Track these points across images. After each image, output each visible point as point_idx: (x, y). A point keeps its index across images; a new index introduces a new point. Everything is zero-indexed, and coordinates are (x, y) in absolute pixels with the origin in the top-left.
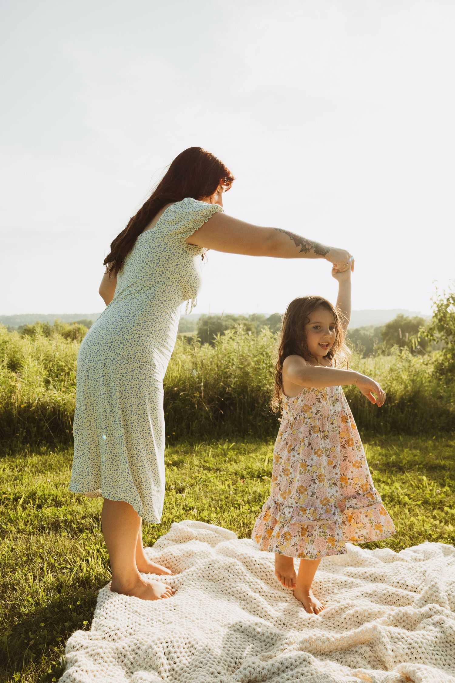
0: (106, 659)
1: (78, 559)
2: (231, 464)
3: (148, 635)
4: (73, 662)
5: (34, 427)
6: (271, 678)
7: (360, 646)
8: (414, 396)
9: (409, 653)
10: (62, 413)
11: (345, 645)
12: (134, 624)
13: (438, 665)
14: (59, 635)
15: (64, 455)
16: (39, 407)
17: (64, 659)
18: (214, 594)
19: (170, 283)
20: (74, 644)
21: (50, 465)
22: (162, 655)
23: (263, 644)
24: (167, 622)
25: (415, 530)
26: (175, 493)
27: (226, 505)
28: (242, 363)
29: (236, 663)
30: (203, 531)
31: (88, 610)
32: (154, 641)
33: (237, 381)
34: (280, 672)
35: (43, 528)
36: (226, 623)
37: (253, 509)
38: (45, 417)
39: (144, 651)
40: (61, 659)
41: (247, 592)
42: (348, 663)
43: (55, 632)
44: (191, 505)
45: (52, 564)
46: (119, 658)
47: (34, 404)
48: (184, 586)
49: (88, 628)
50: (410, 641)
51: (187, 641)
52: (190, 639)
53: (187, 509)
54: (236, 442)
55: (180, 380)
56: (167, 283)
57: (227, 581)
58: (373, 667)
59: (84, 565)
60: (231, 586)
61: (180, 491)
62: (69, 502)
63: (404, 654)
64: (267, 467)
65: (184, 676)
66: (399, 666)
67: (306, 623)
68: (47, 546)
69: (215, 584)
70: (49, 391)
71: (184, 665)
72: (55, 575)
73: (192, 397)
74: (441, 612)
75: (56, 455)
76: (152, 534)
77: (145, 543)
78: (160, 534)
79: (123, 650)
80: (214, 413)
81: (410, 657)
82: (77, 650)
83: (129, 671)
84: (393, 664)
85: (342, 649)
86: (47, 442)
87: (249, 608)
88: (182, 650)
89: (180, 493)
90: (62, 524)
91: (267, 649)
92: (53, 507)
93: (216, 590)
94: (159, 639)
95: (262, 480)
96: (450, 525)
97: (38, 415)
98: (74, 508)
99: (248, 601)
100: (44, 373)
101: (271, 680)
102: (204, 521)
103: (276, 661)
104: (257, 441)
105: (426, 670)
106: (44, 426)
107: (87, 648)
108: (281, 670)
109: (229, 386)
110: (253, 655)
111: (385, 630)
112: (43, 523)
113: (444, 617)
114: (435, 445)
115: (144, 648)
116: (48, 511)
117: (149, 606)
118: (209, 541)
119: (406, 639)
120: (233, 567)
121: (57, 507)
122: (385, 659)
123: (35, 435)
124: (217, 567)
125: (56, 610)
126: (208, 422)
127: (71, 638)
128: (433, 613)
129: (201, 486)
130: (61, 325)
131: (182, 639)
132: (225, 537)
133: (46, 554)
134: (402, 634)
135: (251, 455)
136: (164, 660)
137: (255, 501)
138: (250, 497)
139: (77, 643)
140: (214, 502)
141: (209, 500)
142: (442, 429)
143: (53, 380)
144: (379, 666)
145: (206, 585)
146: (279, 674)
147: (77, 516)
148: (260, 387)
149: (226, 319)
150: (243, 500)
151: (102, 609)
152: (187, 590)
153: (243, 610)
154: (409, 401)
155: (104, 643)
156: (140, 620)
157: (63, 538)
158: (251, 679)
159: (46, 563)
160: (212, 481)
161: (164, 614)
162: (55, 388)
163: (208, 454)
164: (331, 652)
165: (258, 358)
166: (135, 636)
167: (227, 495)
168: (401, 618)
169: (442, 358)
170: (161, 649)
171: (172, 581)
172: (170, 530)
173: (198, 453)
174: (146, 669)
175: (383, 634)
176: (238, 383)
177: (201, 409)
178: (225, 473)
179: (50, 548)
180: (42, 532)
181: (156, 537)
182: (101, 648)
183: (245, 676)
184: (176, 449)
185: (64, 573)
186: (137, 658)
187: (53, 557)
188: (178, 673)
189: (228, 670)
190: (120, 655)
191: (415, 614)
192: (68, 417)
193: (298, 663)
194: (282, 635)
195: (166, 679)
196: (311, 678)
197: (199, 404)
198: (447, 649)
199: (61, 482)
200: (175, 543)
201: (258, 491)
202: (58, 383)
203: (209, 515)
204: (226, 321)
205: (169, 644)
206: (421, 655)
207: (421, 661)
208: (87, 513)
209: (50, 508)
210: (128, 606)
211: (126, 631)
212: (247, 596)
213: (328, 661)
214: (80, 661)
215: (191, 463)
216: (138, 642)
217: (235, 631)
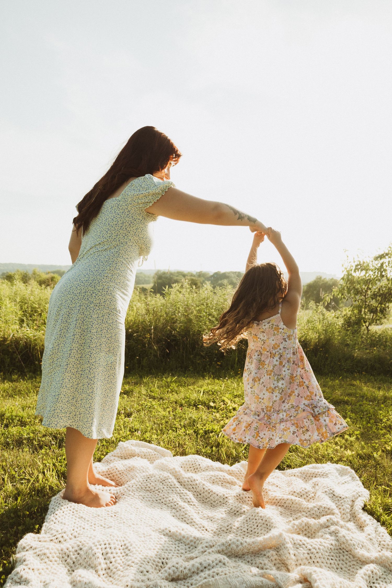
0: (51, 558)
1: (36, 471)
2: (173, 395)
3: (90, 538)
4: (21, 561)
5: (8, 358)
6: (191, 576)
7: (268, 550)
8: (326, 344)
9: (309, 558)
10: (33, 347)
11: (255, 549)
12: (79, 528)
13: (332, 569)
14: (12, 537)
15: (32, 382)
16: (13, 342)
17: (15, 559)
18: (150, 503)
19: (131, 244)
20: (24, 545)
21: (19, 391)
22: (100, 555)
23: (187, 547)
24: (107, 527)
25: (319, 453)
26: (123, 417)
27: (166, 428)
28: (186, 311)
29: (163, 563)
30: (144, 450)
31: (40, 516)
32: (94, 543)
33: (181, 326)
34: (199, 572)
35: (8, 444)
36: (157, 528)
37: (188, 432)
38: (17, 350)
39: (85, 552)
40: (11, 559)
41: (178, 502)
42: (257, 565)
43: (9, 535)
44: (136, 427)
45: (13, 475)
46: (63, 557)
47: (9, 339)
48: (125, 496)
49: (38, 532)
50: (309, 547)
51: (123, 544)
52: (126, 542)
53: (132, 431)
54: (178, 376)
55: (134, 323)
56: (128, 243)
57: (161, 492)
58: (278, 568)
59: (41, 476)
60: (164, 497)
61: (129, 415)
62: (33, 422)
63: (304, 558)
64: (202, 397)
65: (117, 574)
66: (299, 568)
67: (225, 529)
68: (10, 460)
69: (151, 494)
70: (23, 329)
71: (119, 564)
72: (15, 485)
73: (143, 338)
74: (336, 523)
75: (25, 382)
76: (101, 451)
77: (95, 458)
78: (108, 451)
79: (67, 551)
80: (162, 352)
81: (309, 561)
82: (27, 550)
83: (70, 570)
84: (294, 566)
85: (252, 553)
86: (18, 371)
87: (178, 515)
88: (118, 551)
89: (128, 417)
90: (25, 441)
91: (190, 551)
92: (18, 427)
93: (151, 500)
94: (99, 542)
95: (197, 408)
96: (348, 450)
97: (12, 348)
98: (37, 428)
99: (178, 510)
100: (19, 313)
101: (191, 579)
102: (146, 441)
103: (196, 562)
104: (195, 376)
105: (321, 572)
106: (16, 358)
107: (36, 548)
108: (200, 570)
109: (175, 330)
110: (178, 556)
111: (289, 537)
112: (8, 440)
113: (339, 528)
114: (340, 384)
115: (85, 549)
116: (14, 430)
117: (93, 513)
118: (149, 458)
119: (306, 545)
120: (167, 481)
121: (22, 426)
122: (288, 562)
123: (8, 365)
124: (154, 481)
125: (12, 515)
126: (156, 359)
127: (22, 540)
128: (330, 524)
129: (146, 412)
130: (38, 274)
131: (119, 542)
132: (162, 455)
133: (8, 466)
134: (303, 541)
135: (190, 387)
136: (101, 560)
137: (190, 426)
138: (186, 422)
139: (27, 544)
140: (156, 425)
141: (152, 423)
142: (348, 371)
143: (27, 319)
144: (283, 568)
145: (143, 495)
146: (198, 574)
147: (39, 434)
148: (200, 332)
149: (177, 274)
150: (180, 425)
151: (53, 515)
152: (126, 500)
153: (173, 517)
154: (322, 347)
155: (51, 545)
156: (84, 525)
157: (24, 454)
158: (174, 577)
159: (7, 474)
160: (156, 408)
161: (105, 519)
162: (28, 326)
163: (154, 385)
164: (243, 555)
165: (200, 307)
166: (79, 539)
167: (167, 420)
168: (303, 527)
169: (350, 313)
170: (100, 550)
171: (115, 492)
172: (117, 448)
173: (146, 384)
174: (85, 567)
175: (287, 540)
176: (183, 328)
177: (151, 348)
178: (167, 401)
179: (12, 462)
180: (7, 448)
181: (105, 454)
182: (48, 549)
183: (169, 574)
184: (128, 380)
185: (22, 483)
186: (79, 558)
187: (14, 469)
188: (113, 571)
189: (155, 569)
190: (64, 555)
191: (315, 524)
192: (38, 350)
193: (214, 564)
194: (204, 540)
195: (102, 576)
196: (224, 578)
197: (149, 343)
198: (340, 555)
199: (28, 405)
200: (120, 459)
201: (193, 417)
202: (31, 322)
203: (151, 436)
204: (177, 276)
205: (107, 546)
206: (318, 560)
207: (318, 565)
208: (47, 433)
209: (16, 427)
210: (75, 512)
211: (72, 534)
212: (177, 506)
213: (240, 563)
214: (28, 561)
215: (140, 392)
216: (80, 544)
217: (164, 535)
